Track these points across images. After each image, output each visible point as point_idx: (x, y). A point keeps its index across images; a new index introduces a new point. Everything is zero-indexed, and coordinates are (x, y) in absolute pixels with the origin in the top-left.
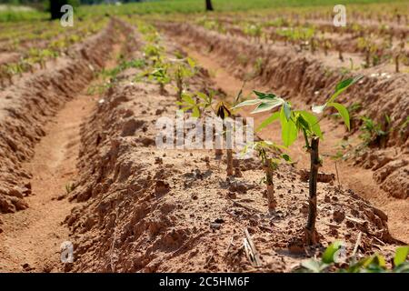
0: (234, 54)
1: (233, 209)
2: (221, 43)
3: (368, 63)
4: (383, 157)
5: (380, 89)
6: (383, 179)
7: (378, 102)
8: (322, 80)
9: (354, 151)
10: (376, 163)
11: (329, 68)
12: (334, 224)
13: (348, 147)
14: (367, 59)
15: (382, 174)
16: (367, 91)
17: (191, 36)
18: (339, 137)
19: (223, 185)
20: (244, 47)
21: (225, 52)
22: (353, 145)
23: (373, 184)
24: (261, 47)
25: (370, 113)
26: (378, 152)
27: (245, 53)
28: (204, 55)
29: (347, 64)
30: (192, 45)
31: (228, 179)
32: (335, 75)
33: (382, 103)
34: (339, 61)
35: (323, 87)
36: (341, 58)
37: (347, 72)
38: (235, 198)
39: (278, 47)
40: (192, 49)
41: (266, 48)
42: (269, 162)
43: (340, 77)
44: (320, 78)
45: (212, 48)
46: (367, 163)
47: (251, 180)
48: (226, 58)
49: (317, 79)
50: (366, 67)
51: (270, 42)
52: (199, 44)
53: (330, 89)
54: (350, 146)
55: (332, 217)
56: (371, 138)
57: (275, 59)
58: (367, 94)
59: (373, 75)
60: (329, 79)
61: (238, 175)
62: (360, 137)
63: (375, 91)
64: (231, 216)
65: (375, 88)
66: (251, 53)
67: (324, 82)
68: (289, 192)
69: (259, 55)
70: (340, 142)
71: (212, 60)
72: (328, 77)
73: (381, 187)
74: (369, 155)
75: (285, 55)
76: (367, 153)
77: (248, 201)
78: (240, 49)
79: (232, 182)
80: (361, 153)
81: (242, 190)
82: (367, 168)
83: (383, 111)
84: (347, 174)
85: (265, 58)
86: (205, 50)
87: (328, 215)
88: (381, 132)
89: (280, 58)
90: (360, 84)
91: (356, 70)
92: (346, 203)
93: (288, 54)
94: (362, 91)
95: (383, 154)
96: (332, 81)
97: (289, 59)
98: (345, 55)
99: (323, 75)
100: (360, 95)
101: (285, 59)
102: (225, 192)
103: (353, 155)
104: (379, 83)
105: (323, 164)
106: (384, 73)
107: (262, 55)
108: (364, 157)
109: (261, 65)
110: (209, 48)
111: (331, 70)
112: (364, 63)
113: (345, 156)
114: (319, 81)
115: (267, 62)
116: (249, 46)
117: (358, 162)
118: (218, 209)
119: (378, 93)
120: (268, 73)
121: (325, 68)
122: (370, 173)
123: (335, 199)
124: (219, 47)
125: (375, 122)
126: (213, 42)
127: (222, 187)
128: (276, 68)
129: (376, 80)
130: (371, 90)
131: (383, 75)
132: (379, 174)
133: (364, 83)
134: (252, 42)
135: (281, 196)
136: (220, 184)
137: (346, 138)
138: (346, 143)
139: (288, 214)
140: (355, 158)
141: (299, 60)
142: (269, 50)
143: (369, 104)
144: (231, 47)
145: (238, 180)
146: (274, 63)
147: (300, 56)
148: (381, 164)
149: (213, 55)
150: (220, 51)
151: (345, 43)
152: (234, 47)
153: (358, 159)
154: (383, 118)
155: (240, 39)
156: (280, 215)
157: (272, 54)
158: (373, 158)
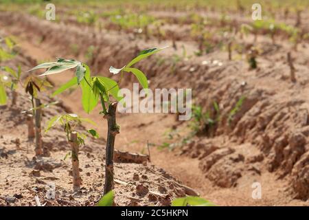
0: (66, 44)
1: (35, 185)
2: (53, 33)
3: (201, 51)
4: (210, 145)
5: (211, 77)
6: (209, 167)
7: (208, 90)
8: (154, 69)
9: (182, 140)
10: (202, 152)
11: (161, 56)
12: (137, 197)
13: (175, 137)
14: (200, 48)
15: (208, 162)
16: (198, 78)
17: (22, 25)
18: (168, 127)
19: (28, 164)
20: (77, 36)
21: (57, 42)
22: (181, 134)
23: (198, 174)
24: (94, 36)
25: (201, 101)
26: (206, 141)
27: (77, 43)
28: (35, 46)
29: (180, 52)
30: (23, 35)
31: (34, 158)
32: (167, 63)
33: (212, 90)
34: (172, 49)
35: (154, 75)
36: (174, 46)
37: (178, 60)
38: (39, 176)
39: (112, 37)
40: (23, 40)
41: (98, 37)
42: (74, 136)
43: (172, 65)
44: (152, 67)
45: (44, 38)
46: (194, 152)
47: (59, 159)
48: (57, 48)
49: (148, 68)
50: (199, 55)
51: (104, 31)
52: (31, 34)
53: (161, 78)
54: (179, 136)
55: (135, 191)
56: (200, 127)
57: (108, 48)
58: (198, 82)
59: (205, 63)
60: (161, 67)
61: (46, 154)
62: (188, 126)
63: (206, 79)
64: (31, 192)
65: (206, 75)
66: (84, 42)
67: (156, 71)
68: (97, 170)
69: (91, 44)
70: (168, 131)
71: (44, 50)
72: (160, 65)
73: (206, 177)
74: (196, 144)
75: (117, 44)
76: (194, 142)
77: (53, 179)
78: (73, 39)
79: (38, 161)
80: (189, 142)
81: (48, 168)
82: (194, 157)
83: (212, 98)
84: (173, 163)
85: (97, 47)
86: (36, 40)
87: (132, 190)
88: (210, 120)
89: (113, 46)
90: (191, 72)
91: (190, 57)
92: (156, 182)
93: (121, 43)
94: (193, 79)
95: (210, 143)
96: (163, 69)
97: (122, 47)
98: (179, 44)
99: (155, 64)
100: (191, 83)
101: (118, 48)
102: (30, 170)
103: (180, 144)
104: (211, 70)
105: (120, 131)
106: (216, 61)
107: (95, 44)
108: (191, 146)
109: (93, 54)
110: (40, 38)
111: (163, 58)
112: (198, 51)
113: (172, 145)
114: (150, 70)
115: (99, 51)
116: (82, 36)
117: (184, 152)
118: (19, 186)
119: (209, 81)
120: (99, 63)
121: (157, 56)
122: (196, 162)
123: (145, 177)
124: (51, 37)
125: (204, 110)
126: (45, 32)
127: (27, 166)
128: (107, 57)
129: (207, 68)
130: (202, 78)
131: (215, 62)
132: (205, 163)
133: (196, 71)
134: (86, 31)
135: (88, 174)
136: (26, 163)
137: (174, 128)
138: (174, 132)
139: (91, 190)
140: (182, 147)
141: (131, 49)
142: (102, 39)
143: (200, 92)
144: (63, 37)
145: (45, 159)
146: (107, 52)
147: (133, 44)
148: (208, 153)
149: (45, 46)
150: (53, 41)
151: (185, 34)
152: (67, 37)
153: (185, 148)
154: (212, 106)
155: (73, 28)
156: (83, 191)
157: (104, 43)
158: (200, 147)
